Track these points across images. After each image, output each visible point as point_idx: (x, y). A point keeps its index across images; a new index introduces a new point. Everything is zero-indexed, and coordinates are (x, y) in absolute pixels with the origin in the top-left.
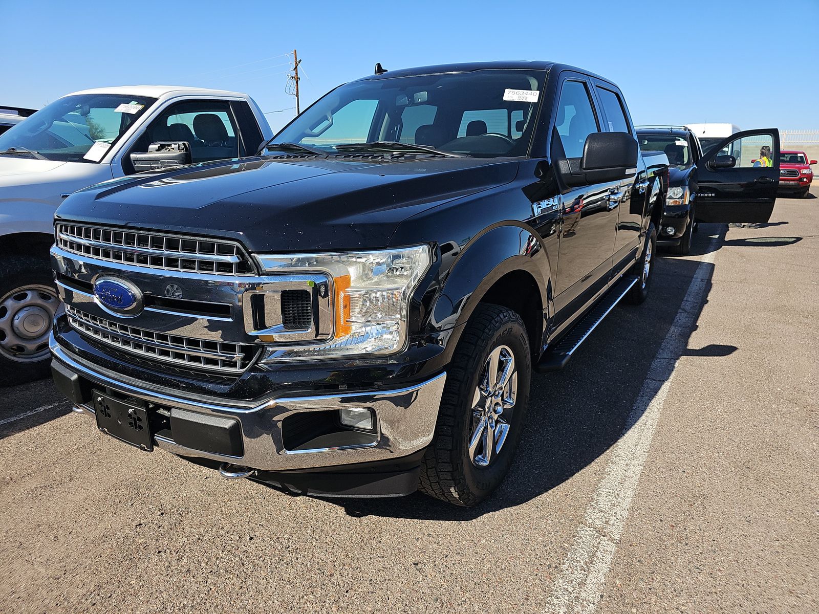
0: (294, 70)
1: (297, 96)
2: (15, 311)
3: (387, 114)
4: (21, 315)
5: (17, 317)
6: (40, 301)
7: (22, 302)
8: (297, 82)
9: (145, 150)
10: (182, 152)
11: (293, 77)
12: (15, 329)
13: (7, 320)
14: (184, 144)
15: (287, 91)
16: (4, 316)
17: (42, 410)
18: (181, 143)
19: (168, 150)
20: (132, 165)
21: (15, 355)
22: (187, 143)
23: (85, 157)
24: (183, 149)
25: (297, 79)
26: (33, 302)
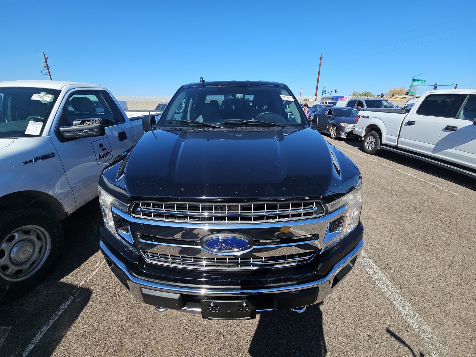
0: (45, 62)
1: (50, 75)
2: (9, 251)
3: (191, 99)
4: (15, 250)
5: (12, 253)
6: (25, 237)
7: (14, 242)
8: (48, 69)
9: (71, 125)
10: (99, 125)
11: (45, 66)
12: (13, 261)
13: (7, 257)
14: (98, 119)
15: (43, 73)
16: (4, 256)
17: (66, 307)
18: (97, 119)
19: (88, 124)
20: (62, 135)
21: (17, 277)
22: (100, 119)
23: (26, 133)
24: (99, 123)
25: (48, 68)
26: (20, 239)
